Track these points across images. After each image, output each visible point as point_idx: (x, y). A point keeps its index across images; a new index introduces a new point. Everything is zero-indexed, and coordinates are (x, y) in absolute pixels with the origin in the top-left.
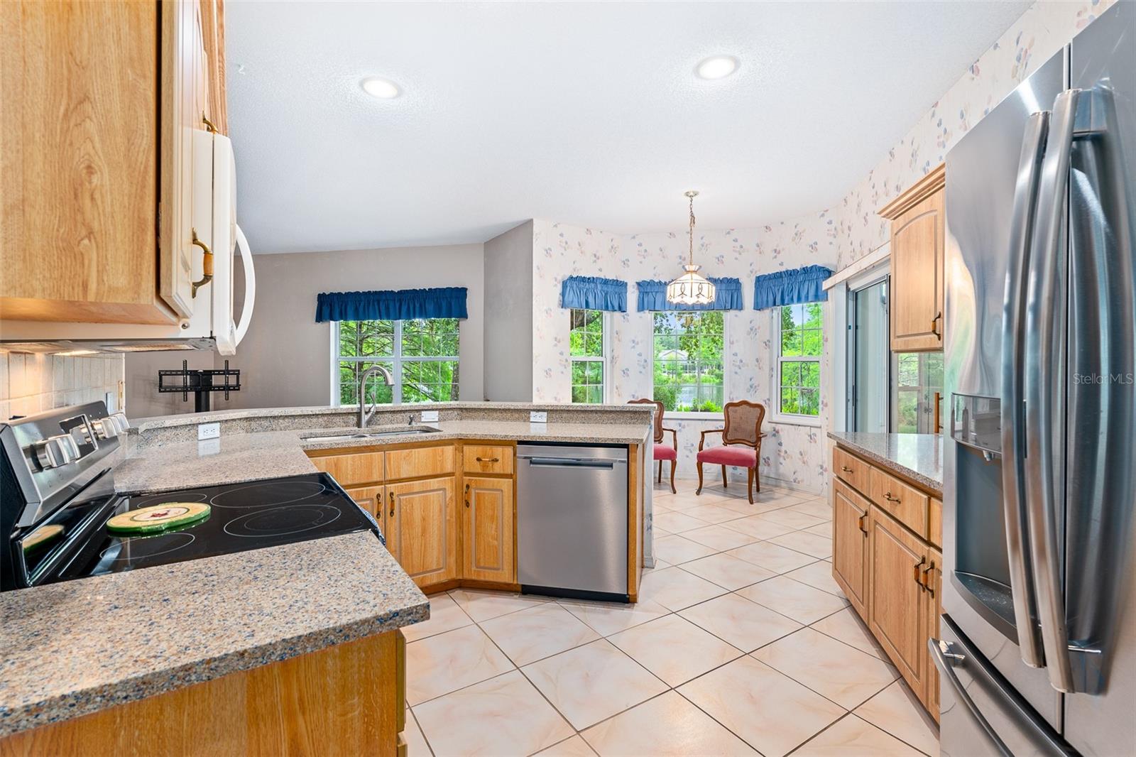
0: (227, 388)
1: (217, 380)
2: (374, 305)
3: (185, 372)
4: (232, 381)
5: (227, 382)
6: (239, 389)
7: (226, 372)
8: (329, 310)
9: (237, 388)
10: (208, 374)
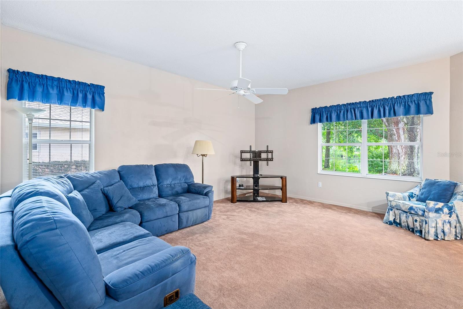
0: (267, 160)
1: (264, 156)
2: (351, 111)
3: (250, 152)
4: (270, 156)
5: (267, 156)
6: (272, 160)
7: (267, 152)
8: (319, 117)
9: (272, 159)
10: (260, 153)
